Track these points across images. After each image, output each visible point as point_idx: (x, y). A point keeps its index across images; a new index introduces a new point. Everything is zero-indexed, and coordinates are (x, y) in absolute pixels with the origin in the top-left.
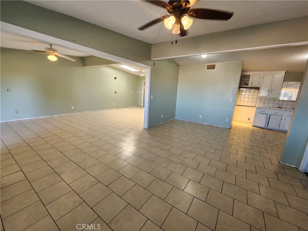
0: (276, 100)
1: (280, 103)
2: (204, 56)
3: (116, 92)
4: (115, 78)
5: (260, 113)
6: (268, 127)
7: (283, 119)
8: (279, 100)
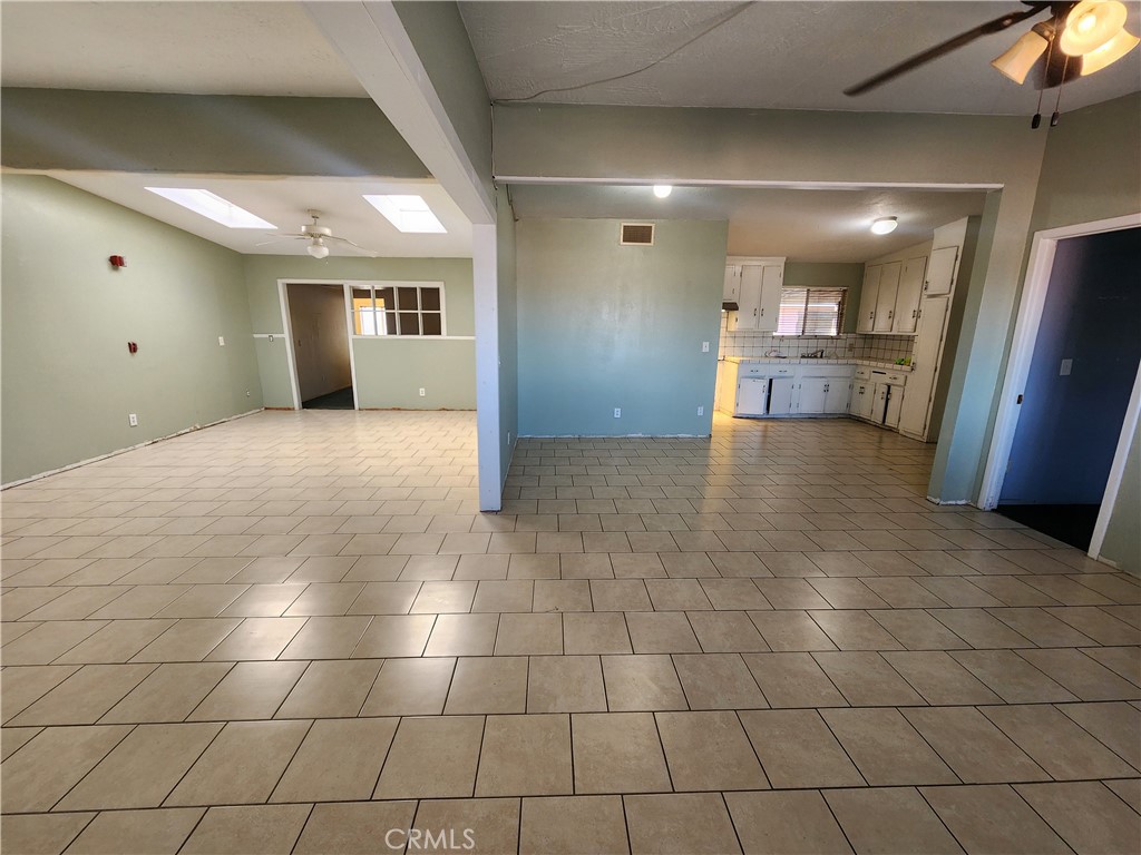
0: (764, 335)
1: (776, 343)
2: (662, 191)
3: (133, 348)
4: (116, 262)
5: (746, 377)
6: (771, 412)
7: (796, 387)
8: (773, 337)
